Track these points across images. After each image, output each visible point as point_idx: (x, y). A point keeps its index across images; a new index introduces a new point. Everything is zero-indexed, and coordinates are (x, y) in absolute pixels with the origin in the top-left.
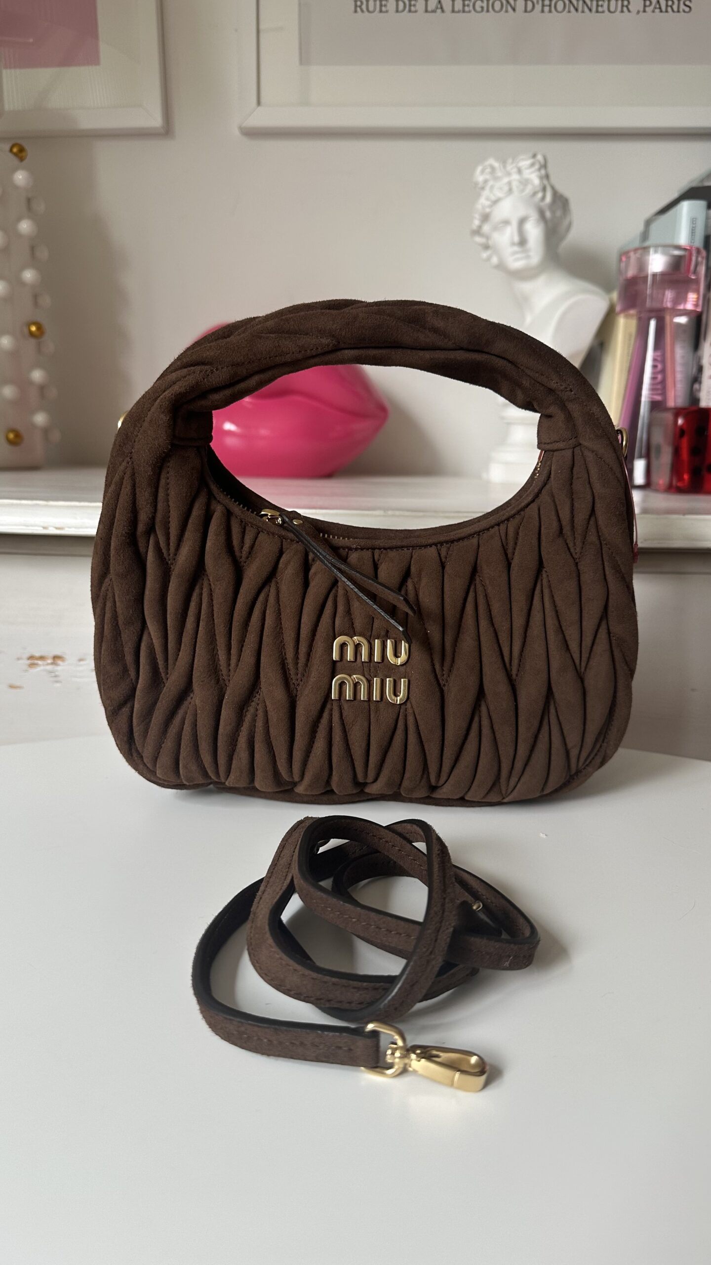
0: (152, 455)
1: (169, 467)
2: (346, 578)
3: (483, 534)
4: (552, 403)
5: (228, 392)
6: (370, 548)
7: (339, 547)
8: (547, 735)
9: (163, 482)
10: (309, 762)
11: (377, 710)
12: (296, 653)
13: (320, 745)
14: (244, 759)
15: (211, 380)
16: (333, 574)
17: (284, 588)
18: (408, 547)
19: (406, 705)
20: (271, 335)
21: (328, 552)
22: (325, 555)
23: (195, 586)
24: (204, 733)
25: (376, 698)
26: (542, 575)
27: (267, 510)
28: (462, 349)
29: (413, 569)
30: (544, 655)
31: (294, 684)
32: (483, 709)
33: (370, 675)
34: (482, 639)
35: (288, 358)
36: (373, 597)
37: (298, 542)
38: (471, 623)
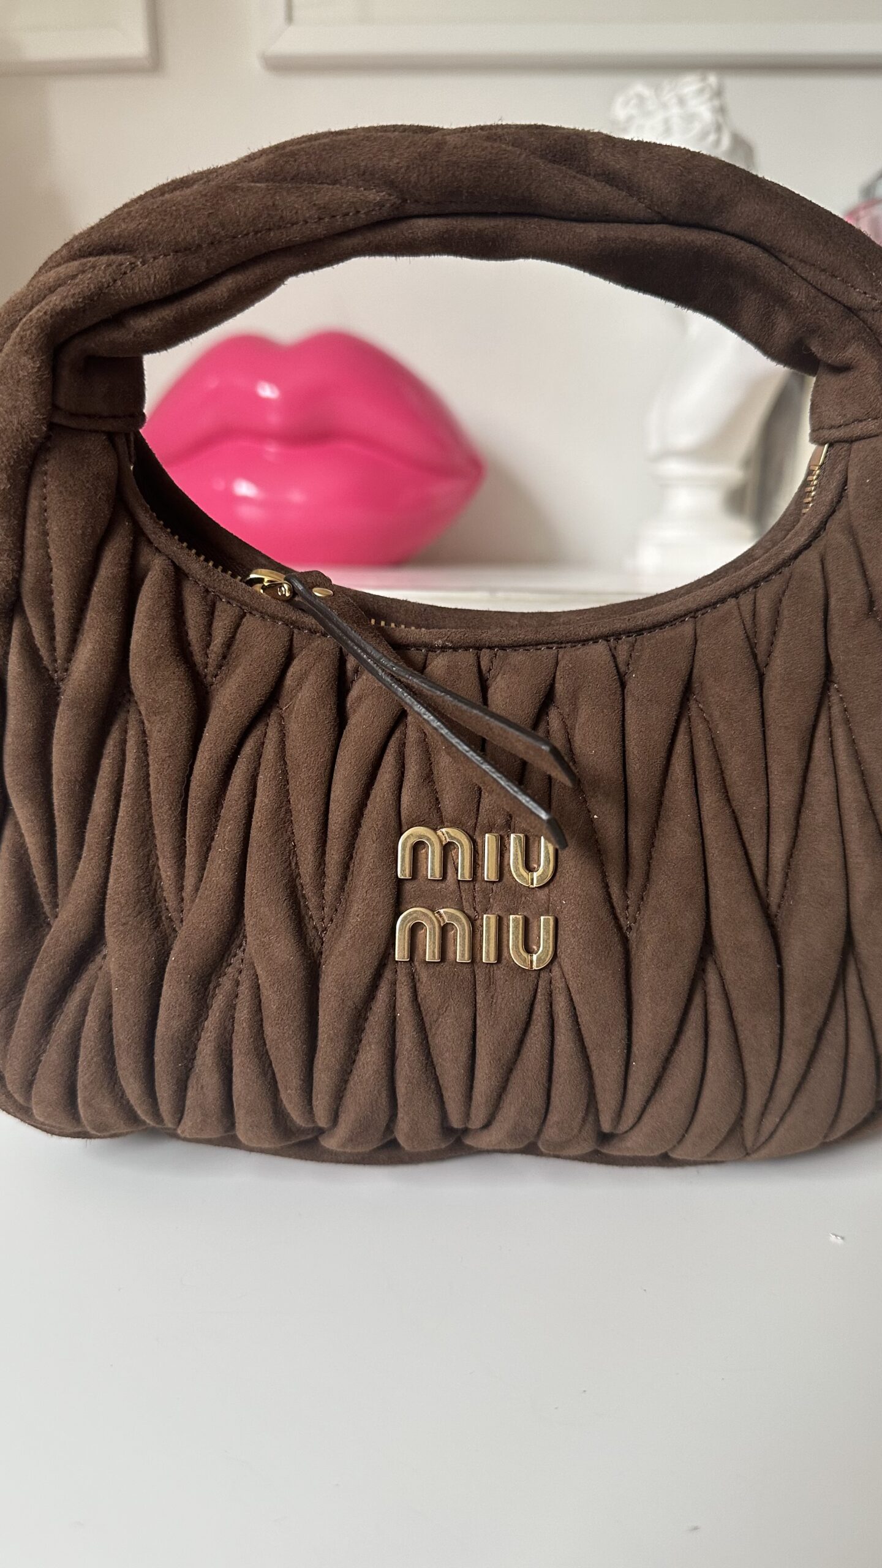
0: (8, 445)
1: (46, 474)
2: (422, 705)
3: (703, 614)
4: (854, 338)
5: (168, 313)
6: (471, 647)
7: (408, 645)
8: (840, 1030)
9: (34, 506)
10: (348, 1094)
11: (491, 982)
12: (320, 864)
13: (370, 1056)
14: (209, 1088)
15: (130, 284)
16: (396, 698)
17: (294, 727)
18: (548, 644)
19: (550, 971)
20: (258, 185)
21: (385, 652)
22: (378, 657)
23: (111, 724)
24: (125, 1034)
25: (488, 956)
26: (829, 697)
27: (263, 571)
28: (664, 221)
29: (559, 687)
30: (839, 865)
31: (315, 927)
32: (712, 977)
33: (475, 909)
34: (708, 830)
35: (295, 234)
36: (480, 745)
37: (324, 635)
38: (683, 797)
